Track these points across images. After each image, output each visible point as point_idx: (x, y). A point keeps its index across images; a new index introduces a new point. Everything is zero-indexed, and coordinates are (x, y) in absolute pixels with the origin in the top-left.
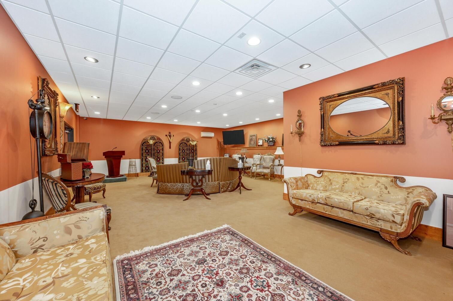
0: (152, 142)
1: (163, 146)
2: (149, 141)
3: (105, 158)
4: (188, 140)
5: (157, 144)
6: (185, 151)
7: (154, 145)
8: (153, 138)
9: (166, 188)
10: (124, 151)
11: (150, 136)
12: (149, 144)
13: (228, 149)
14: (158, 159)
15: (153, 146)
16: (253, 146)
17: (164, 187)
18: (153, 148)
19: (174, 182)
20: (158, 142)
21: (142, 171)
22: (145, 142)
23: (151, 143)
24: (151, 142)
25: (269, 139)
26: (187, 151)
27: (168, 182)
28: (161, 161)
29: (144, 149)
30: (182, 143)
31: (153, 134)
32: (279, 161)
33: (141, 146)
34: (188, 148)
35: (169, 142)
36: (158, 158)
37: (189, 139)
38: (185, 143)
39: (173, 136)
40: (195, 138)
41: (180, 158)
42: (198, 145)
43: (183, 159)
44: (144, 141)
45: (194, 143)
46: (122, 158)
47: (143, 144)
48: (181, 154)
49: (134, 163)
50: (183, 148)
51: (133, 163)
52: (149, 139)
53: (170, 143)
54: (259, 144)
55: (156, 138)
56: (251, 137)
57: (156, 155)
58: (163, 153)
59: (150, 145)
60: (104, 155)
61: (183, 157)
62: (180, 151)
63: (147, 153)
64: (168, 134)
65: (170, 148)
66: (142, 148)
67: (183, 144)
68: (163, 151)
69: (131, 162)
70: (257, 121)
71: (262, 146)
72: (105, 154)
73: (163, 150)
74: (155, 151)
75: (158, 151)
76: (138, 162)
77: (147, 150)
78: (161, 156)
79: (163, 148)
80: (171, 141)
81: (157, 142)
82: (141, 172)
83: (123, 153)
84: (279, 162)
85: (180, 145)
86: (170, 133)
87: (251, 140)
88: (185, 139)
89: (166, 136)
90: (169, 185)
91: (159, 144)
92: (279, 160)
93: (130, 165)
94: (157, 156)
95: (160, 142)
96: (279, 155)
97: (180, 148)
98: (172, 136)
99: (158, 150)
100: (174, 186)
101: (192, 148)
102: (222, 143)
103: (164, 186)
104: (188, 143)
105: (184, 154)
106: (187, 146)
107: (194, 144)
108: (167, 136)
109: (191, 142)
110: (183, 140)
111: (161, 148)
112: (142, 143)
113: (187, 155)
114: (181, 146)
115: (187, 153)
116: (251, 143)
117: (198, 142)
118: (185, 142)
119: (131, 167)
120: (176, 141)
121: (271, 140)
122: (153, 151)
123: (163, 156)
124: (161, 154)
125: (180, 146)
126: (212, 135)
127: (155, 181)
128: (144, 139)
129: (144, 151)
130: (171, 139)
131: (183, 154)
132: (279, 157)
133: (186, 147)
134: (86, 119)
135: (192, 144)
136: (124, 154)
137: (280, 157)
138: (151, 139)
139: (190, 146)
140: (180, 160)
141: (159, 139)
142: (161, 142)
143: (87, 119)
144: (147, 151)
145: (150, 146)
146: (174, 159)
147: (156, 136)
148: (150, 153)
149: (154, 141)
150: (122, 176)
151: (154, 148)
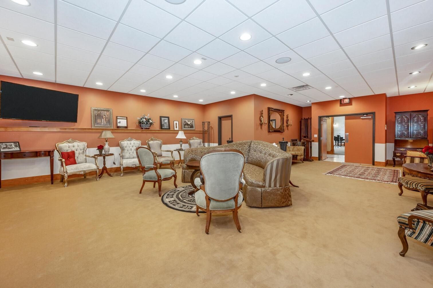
16: (106, 127)
32: (181, 145)
54: (119, 125)
56: (97, 112)
70: (142, 92)
71: (126, 127)
84: (181, 147)
96: (181, 139)
116: (99, 121)
132: (180, 142)
137: (182, 141)
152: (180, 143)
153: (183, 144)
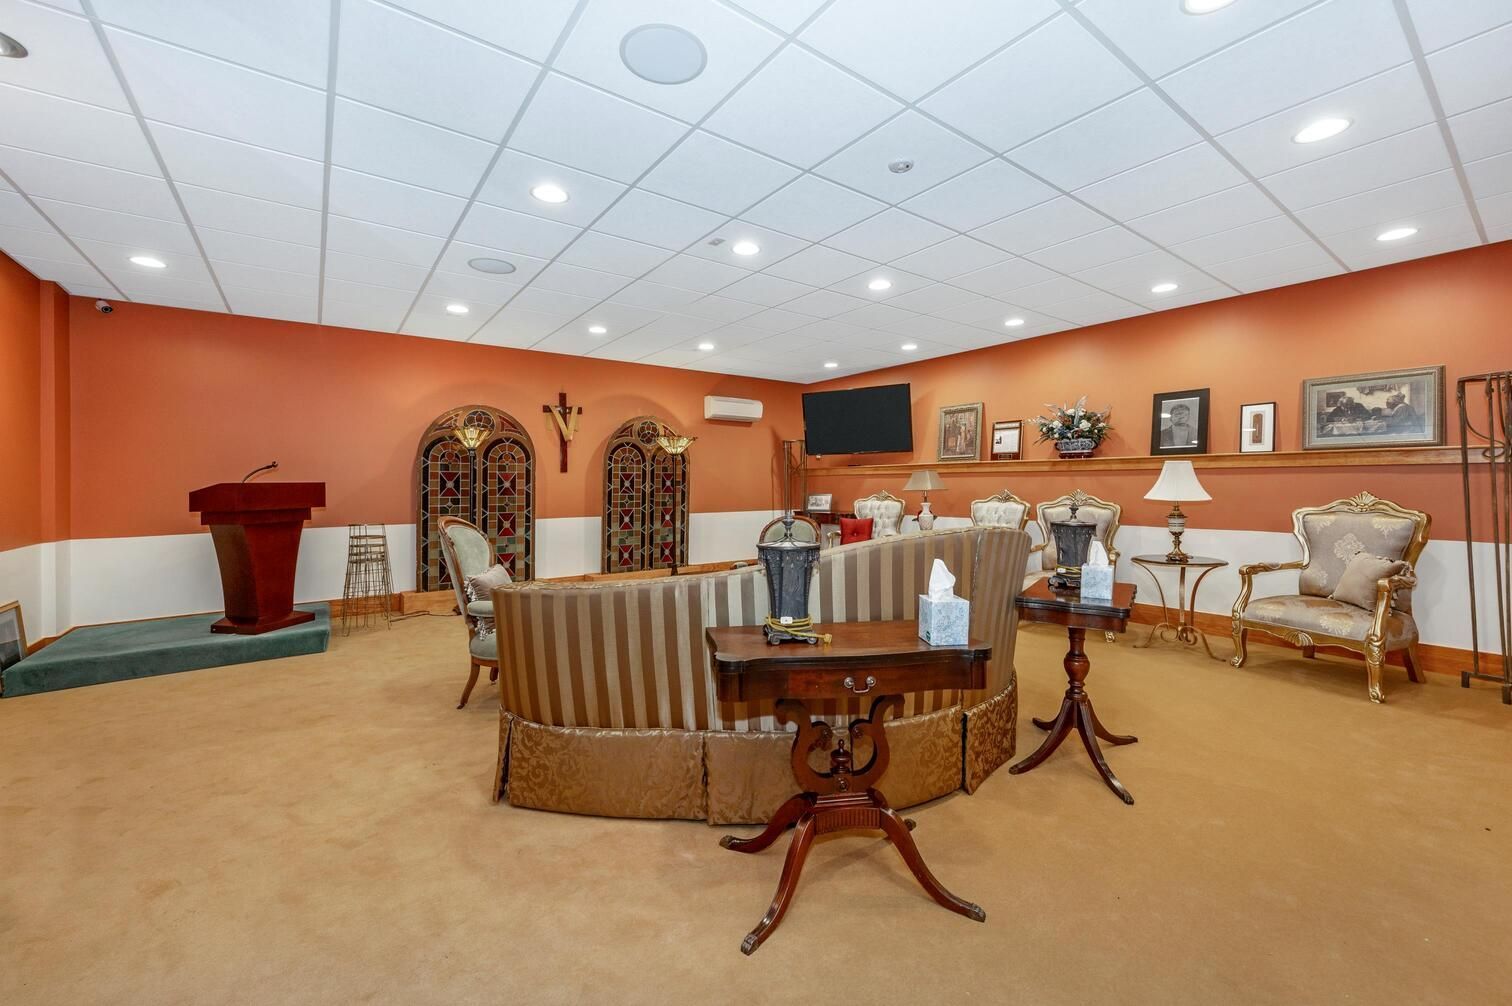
0: (475, 436)
1: (528, 459)
2: (459, 434)
3: (203, 522)
4: (649, 434)
5: (503, 449)
6: (632, 482)
7: (486, 456)
8: (479, 418)
9: (567, 771)
10: (324, 484)
11: (465, 409)
12: (462, 451)
13: (824, 472)
14: (507, 525)
15: (480, 459)
16: (964, 459)
17: (552, 759)
18: (479, 468)
20: (508, 440)
21: (423, 583)
22: (440, 440)
23: (472, 443)
24: (472, 438)
25: (1069, 423)
26: (644, 482)
28: (520, 532)
29: (435, 476)
30: (622, 445)
31: (479, 400)
32: (1177, 535)
33: (417, 458)
34: (648, 470)
35: (558, 442)
36: (506, 517)
37: (655, 429)
38: (634, 446)
39: (580, 411)
40: (678, 424)
41: (609, 515)
42: (692, 458)
43: (627, 519)
44: (439, 433)
45: (678, 447)
46: (306, 521)
47: (428, 451)
48: (617, 497)
49: (377, 549)
50: (623, 469)
51: (374, 549)
52: (461, 423)
53: (564, 444)
54: (998, 449)
55: (495, 420)
56: (949, 419)
57: (495, 500)
58: (528, 494)
59: (467, 456)
60: (193, 508)
61: (627, 512)
62: (610, 481)
63: (450, 492)
64: (554, 402)
65: (564, 468)
66: (426, 469)
67: (624, 451)
68: (528, 482)
69: (363, 542)
71: (1016, 456)
72: (198, 500)
73: (529, 476)
74: (493, 485)
75: (507, 484)
76: (400, 539)
77: (450, 476)
78: (520, 508)
79: (528, 471)
80: (569, 434)
81: (500, 441)
82: (418, 591)
83: (315, 494)
84: (1177, 543)
85: (613, 453)
86: (563, 397)
87: (949, 432)
88: (637, 426)
89: (547, 409)
91: (511, 448)
92: (1177, 529)
93: (358, 558)
94: (502, 509)
95: (516, 442)
96: (1177, 505)
97: (610, 470)
98: (575, 410)
99: (507, 479)
101: (665, 469)
102: (797, 449)
103: (549, 751)
104: (649, 446)
105: (631, 498)
106: (644, 461)
107: (680, 450)
108: (550, 411)
109: (663, 442)
110: (625, 430)
111: (519, 469)
112: (426, 444)
113: (644, 503)
114: (616, 462)
115: (644, 493)
116: (951, 443)
117: (694, 439)
118: (635, 439)
119: (363, 569)
120: (589, 436)
121: (1085, 425)
122: (479, 484)
123: (528, 506)
124: (520, 500)
125: (610, 459)
126: (753, 409)
127: (485, 671)
128: (435, 426)
129: (434, 485)
130: (572, 424)
131: (623, 498)
132: (1172, 516)
133: (638, 462)
134: (106, 309)
135: (670, 450)
136: (321, 502)
137: (1181, 516)
138: (469, 422)
139: (659, 463)
140: (610, 526)
141: (513, 425)
142: (522, 439)
143: (111, 307)
144: (450, 484)
145: (465, 459)
146: (582, 520)
147: (496, 410)
148: (465, 493)
149: (485, 433)
150: (310, 617)
151: (485, 470)
152: (1174, 525)
153: (1185, 530)
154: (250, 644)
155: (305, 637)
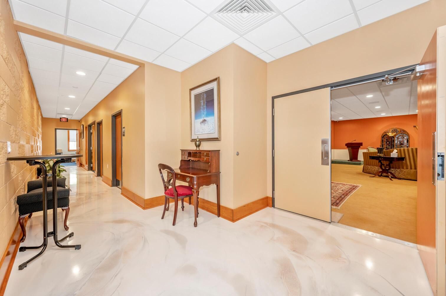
8: (395, 130)
9: (367, 169)
12: (389, 137)
17: (366, 168)
19: (373, 165)
22: (386, 135)
24: (391, 135)
27: (369, 165)
29: (384, 141)
33: (381, 138)
44: (384, 134)
46: (360, 148)
52: (388, 132)
55: (399, 130)
60: (346, 146)
72: (347, 145)
75: (402, 143)
77: (388, 141)
83: (361, 144)
89: (415, 127)
90: (369, 167)
100: (373, 168)
112: (383, 136)
122: (394, 143)
128: (385, 132)
141: (404, 131)
142: (406, 133)
150: (359, 161)
154: (351, 163)
155: (358, 163)
